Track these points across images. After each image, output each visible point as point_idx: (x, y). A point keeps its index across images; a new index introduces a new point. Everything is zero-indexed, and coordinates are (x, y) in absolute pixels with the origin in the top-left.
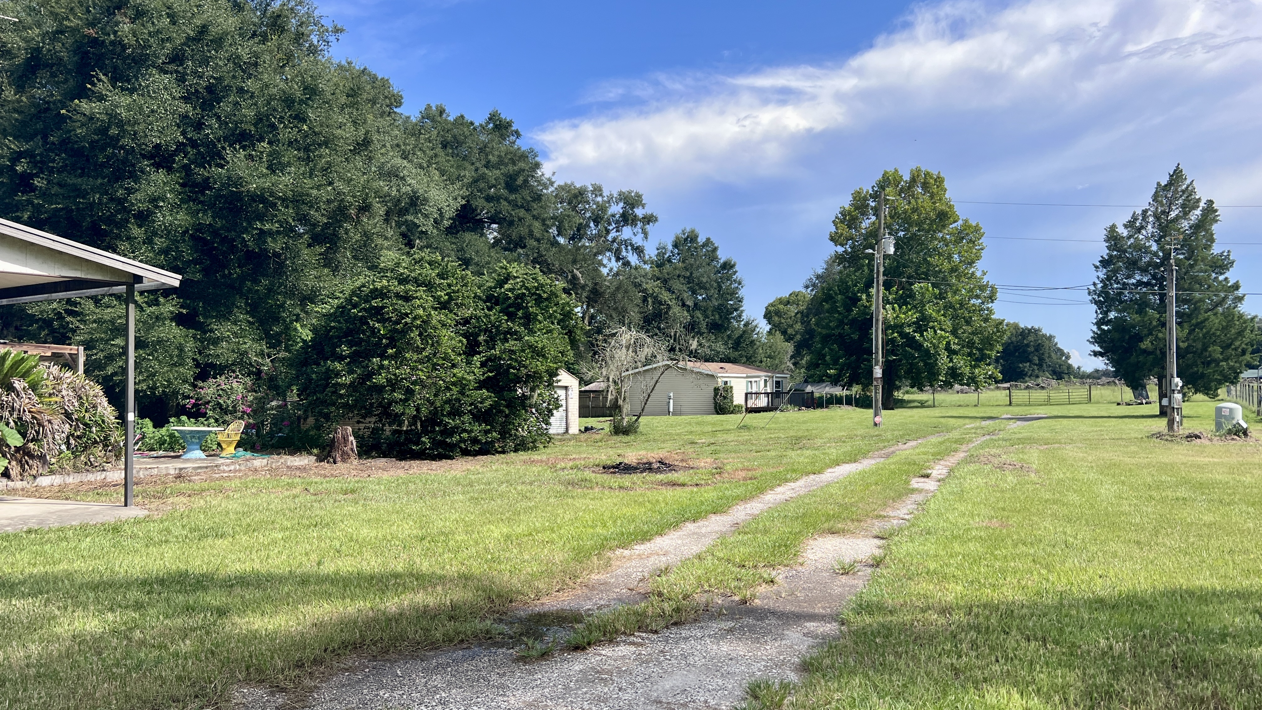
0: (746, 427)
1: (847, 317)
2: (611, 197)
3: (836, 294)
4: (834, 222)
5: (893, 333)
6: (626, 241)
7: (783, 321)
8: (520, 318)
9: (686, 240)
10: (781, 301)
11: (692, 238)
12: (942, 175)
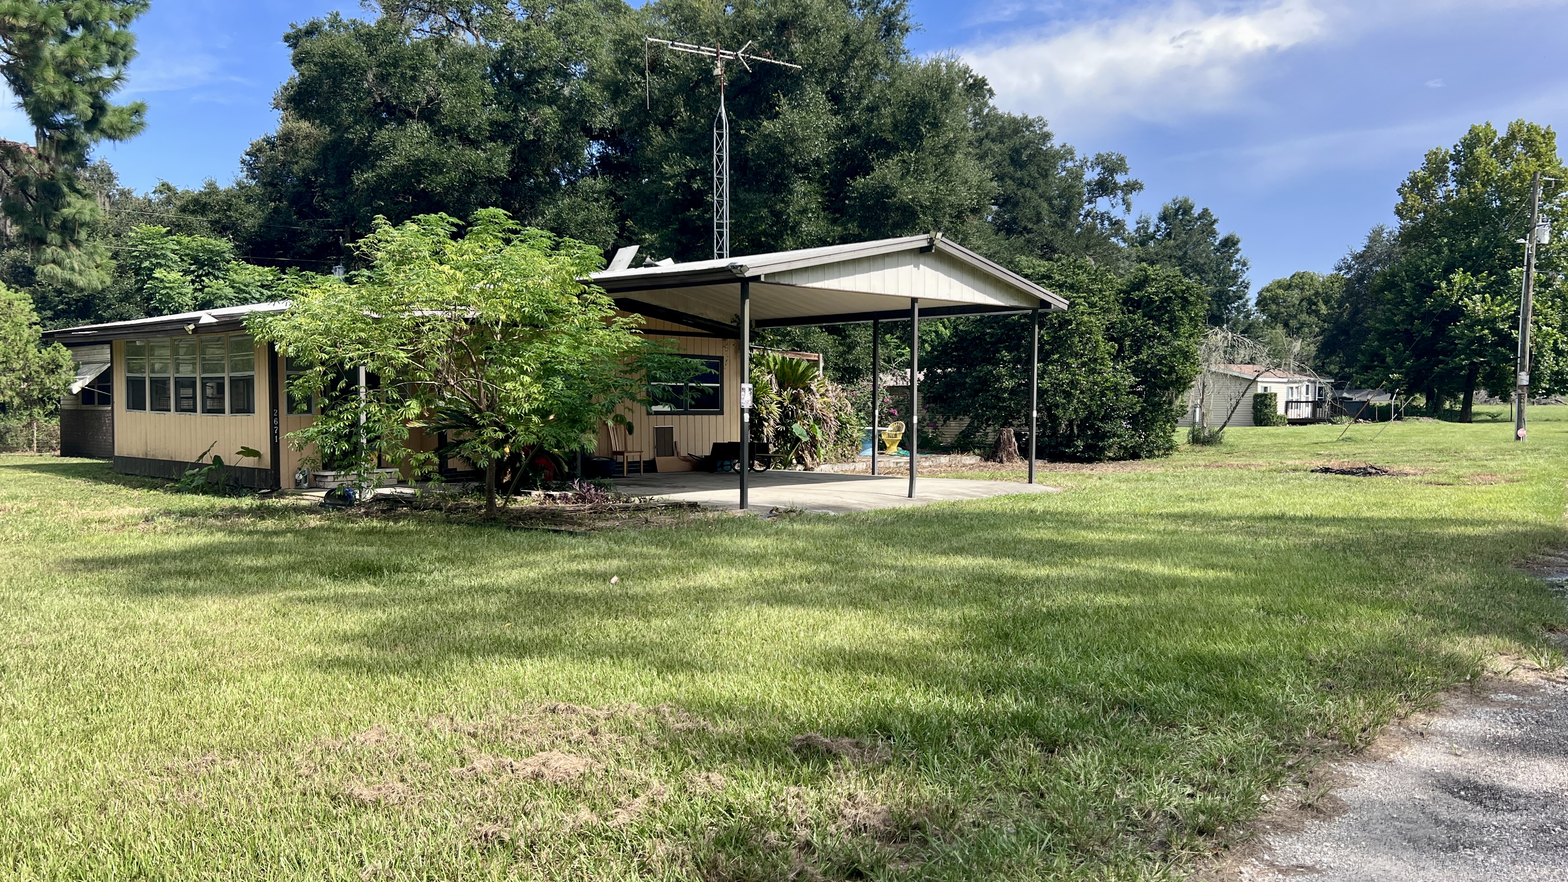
0: (1348, 439)
1: (1417, 310)
2: (1084, 162)
3: (1402, 280)
4: (1399, 190)
5: (1482, 330)
6: (1102, 214)
7: (1283, 310)
8: (1166, 322)
9: (1177, 210)
10: (1280, 285)
11: (1185, 209)
12: (1552, 130)
